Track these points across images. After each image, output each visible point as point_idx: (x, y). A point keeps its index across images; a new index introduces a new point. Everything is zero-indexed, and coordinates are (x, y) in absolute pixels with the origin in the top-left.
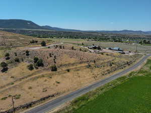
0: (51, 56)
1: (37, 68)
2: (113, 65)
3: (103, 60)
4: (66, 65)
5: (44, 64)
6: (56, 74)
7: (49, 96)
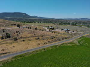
0: (17, 32)
1: (6, 39)
2: (54, 39)
3: (49, 35)
4: (24, 37)
5: (11, 37)
6: (15, 42)
7: (3, 53)
